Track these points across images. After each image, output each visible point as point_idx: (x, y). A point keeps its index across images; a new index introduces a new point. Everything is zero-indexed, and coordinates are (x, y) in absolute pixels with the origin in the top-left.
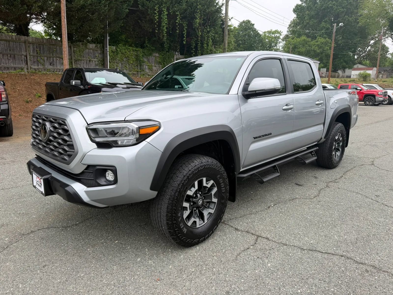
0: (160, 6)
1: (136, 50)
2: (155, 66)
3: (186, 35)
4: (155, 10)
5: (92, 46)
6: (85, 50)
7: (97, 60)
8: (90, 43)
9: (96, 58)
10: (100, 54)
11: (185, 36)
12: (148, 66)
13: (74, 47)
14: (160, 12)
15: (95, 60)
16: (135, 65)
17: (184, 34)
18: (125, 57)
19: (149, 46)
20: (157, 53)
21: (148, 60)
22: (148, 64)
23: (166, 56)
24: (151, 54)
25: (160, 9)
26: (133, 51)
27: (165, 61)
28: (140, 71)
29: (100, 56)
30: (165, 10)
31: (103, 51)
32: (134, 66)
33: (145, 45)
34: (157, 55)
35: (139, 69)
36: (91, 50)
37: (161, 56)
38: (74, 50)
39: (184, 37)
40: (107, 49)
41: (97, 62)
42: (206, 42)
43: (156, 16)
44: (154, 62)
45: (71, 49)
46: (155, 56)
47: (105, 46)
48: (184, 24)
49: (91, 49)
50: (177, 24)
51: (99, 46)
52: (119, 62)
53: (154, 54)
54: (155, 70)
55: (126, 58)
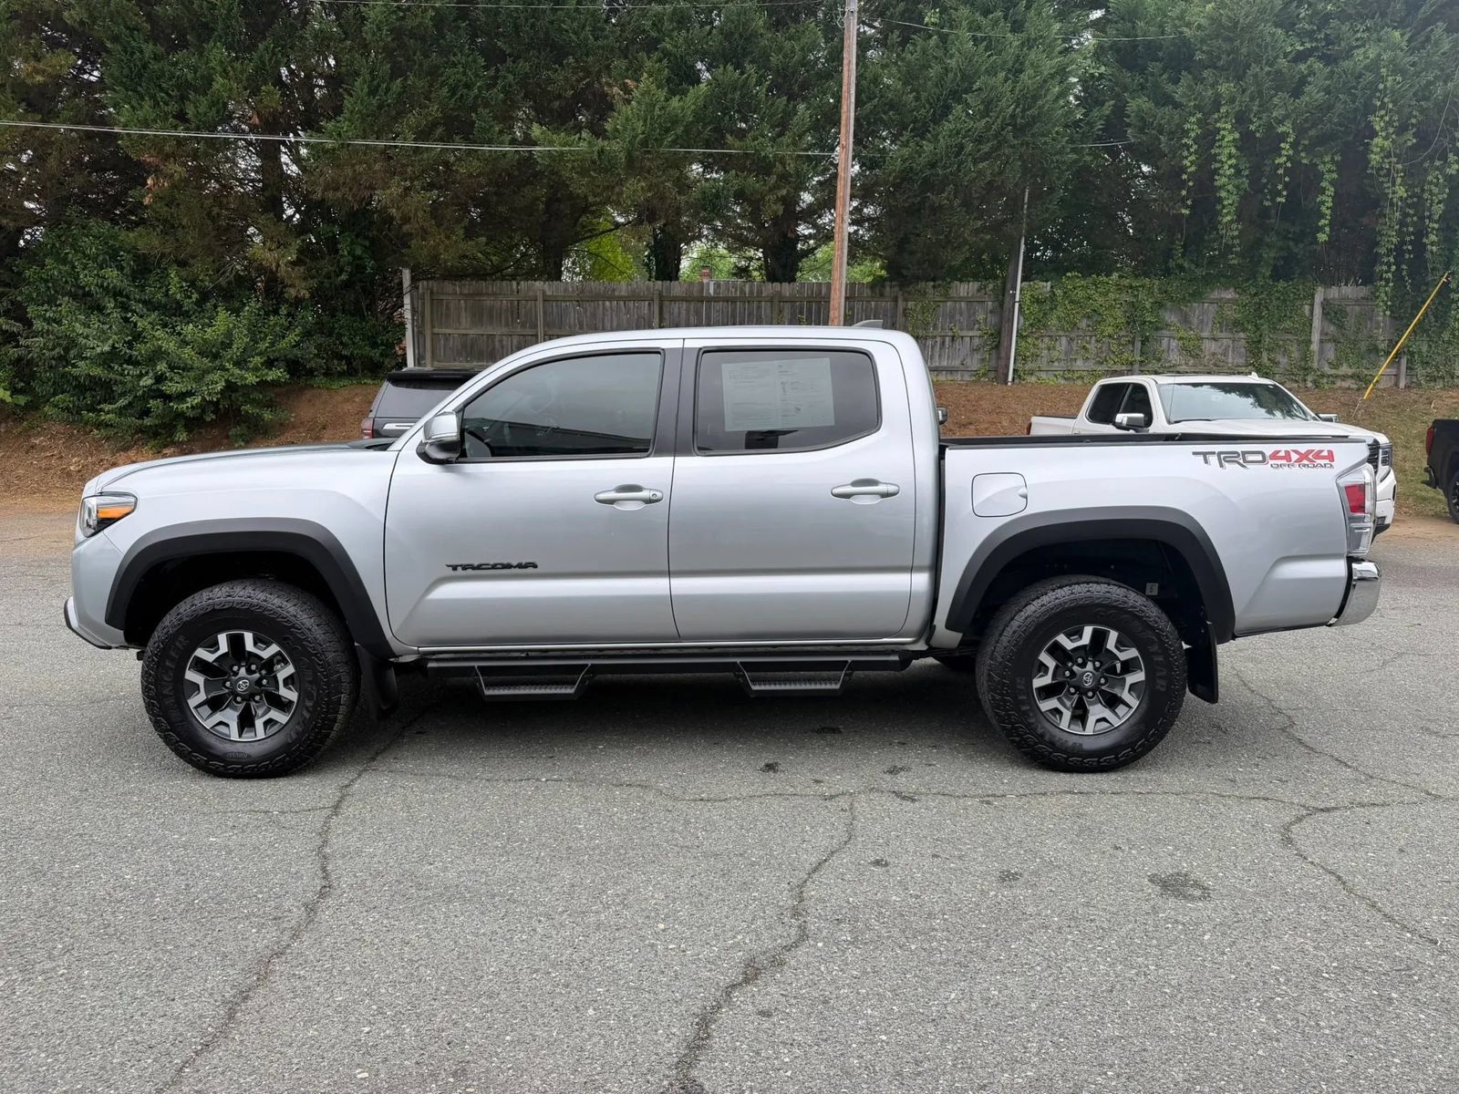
0: (1207, 115)
1: (1131, 287)
2: (1214, 339)
3: (1330, 204)
4: (1185, 133)
5: (966, 289)
6: (941, 304)
7: (978, 333)
8: (961, 281)
9: (977, 326)
10: (991, 312)
11: (1328, 212)
12: (1181, 338)
13: (906, 300)
14: (1209, 138)
15: (971, 334)
16: (1123, 341)
17: (1323, 203)
18: (1084, 316)
19: (1186, 265)
20: (1227, 289)
21: (1185, 320)
22: (1182, 334)
23: (1269, 294)
24: (1197, 296)
25: (1210, 127)
26: (1120, 289)
27: (1261, 318)
28: (1142, 362)
29: (993, 319)
30: (1224, 129)
31: (1002, 305)
32: (1119, 345)
33: (1172, 264)
34: (1230, 296)
35: (1137, 352)
36: (963, 304)
37: (1245, 299)
38: (905, 310)
39: (1323, 216)
40: (1014, 295)
41: (977, 341)
42: (1436, 226)
43: (1186, 158)
44: (1210, 324)
45: (897, 305)
46: (1218, 302)
47: (1009, 286)
48: (1324, 163)
49: (961, 299)
50: (1281, 171)
51: (991, 286)
52: (1061, 333)
53: (1215, 295)
54: (1214, 354)
55: (1089, 317)
